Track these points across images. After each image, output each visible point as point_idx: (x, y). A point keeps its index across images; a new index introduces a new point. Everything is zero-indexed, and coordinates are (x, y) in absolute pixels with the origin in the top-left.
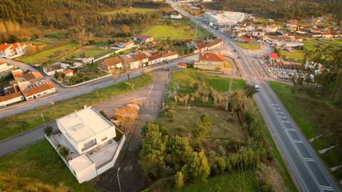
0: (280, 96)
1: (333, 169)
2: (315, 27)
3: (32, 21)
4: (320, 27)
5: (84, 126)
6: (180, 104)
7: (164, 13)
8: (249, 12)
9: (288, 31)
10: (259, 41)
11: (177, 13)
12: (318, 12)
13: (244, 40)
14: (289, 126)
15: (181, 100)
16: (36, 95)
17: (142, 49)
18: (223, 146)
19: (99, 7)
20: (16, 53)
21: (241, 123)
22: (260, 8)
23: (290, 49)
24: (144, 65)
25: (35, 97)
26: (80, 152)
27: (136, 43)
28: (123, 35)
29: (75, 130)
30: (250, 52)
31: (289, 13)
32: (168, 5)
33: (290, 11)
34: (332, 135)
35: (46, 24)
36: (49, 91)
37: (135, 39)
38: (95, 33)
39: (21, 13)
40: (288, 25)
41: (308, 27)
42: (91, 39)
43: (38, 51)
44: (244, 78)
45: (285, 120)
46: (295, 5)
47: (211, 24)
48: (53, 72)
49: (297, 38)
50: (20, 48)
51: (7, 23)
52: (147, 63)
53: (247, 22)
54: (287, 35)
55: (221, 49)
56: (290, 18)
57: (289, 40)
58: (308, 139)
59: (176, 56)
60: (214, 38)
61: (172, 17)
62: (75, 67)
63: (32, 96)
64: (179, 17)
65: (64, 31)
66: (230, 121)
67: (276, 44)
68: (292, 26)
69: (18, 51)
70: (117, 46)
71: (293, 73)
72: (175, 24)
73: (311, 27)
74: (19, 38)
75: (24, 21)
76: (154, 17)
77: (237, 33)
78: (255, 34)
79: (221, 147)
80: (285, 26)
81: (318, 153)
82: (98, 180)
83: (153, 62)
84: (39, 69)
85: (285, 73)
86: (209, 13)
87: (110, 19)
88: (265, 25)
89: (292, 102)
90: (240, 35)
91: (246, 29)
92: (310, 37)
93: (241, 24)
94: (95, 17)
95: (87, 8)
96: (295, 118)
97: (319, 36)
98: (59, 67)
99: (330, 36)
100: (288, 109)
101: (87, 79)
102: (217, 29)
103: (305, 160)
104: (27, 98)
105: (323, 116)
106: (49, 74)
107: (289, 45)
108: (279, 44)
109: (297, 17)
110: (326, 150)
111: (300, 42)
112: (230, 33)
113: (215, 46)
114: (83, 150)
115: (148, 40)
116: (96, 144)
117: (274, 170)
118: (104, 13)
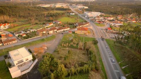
0: (109, 45)
1: (127, 75)
2: (129, 18)
3: (15, 16)
4: (131, 18)
5: (19, 54)
6: (64, 47)
7: (68, 13)
8: (103, 12)
9: (117, 19)
10: (105, 23)
11: (73, 12)
12: (131, 12)
13: (98, 23)
14: (111, 57)
15: (65, 45)
16: (8, 43)
17: (55, 26)
18: (78, 64)
19: (42, 10)
20: (5, 28)
21: (88, 55)
22: (107, 11)
23: (117, 26)
24: (55, 32)
25: (7, 44)
26: (16, 65)
27: (54, 24)
28: (49, 21)
29: (15, 56)
30: (100, 27)
31: (118, 12)
32: (70, 10)
33: (119, 12)
34: (127, 60)
35: (20, 17)
36: (14, 42)
37: (54, 22)
38: (38, 20)
39: (11, 12)
40: (118, 17)
41: (126, 18)
42: (36, 22)
43: (14, 27)
44: (95, 37)
45: (110, 54)
46: (122, 10)
47: (86, 17)
48: (18, 35)
49: (120, 22)
50: (7, 25)
51: (4, 16)
52: (56, 31)
53: (101, 16)
54: (117, 21)
55: (88, 26)
56: (119, 15)
57: (117, 23)
58: (118, 62)
59: (69, 29)
60: (86, 22)
61: (71, 14)
62: (27, 33)
63: (6, 44)
64: (74, 14)
65: (26, 19)
66: (84, 54)
67: (111, 24)
68: (119, 17)
69: (6, 26)
70: (46, 25)
71: (116, 35)
72: (71, 17)
73: (127, 18)
74: (8, 22)
75: (11, 16)
76: (63, 14)
77: (96, 20)
78: (103, 20)
79: (76, 64)
80: (116, 18)
81: (121, 68)
82: (22, 77)
83: (59, 31)
84: (13, 33)
85: (113, 36)
86: (85, 12)
87: (46, 15)
88: (108, 17)
89: (113, 47)
90: (97, 21)
91: (100, 19)
92: (127, 22)
93: (98, 17)
94: (40, 14)
95: (37, 11)
96: (114, 53)
97: (130, 21)
98: (21, 33)
99: (135, 21)
100: (111, 50)
101: (31, 37)
102: (88, 19)
103: (115, 71)
104: (4, 44)
105: (125, 52)
106: (16, 35)
107: (117, 25)
108: (113, 24)
109: (122, 14)
110: (125, 67)
111: (122, 24)
112: (93, 20)
113: (86, 25)
114: (17, 64)
115: (59, 23)
116: (23, 62)
117: (99, 75)
118: (44, 13)
